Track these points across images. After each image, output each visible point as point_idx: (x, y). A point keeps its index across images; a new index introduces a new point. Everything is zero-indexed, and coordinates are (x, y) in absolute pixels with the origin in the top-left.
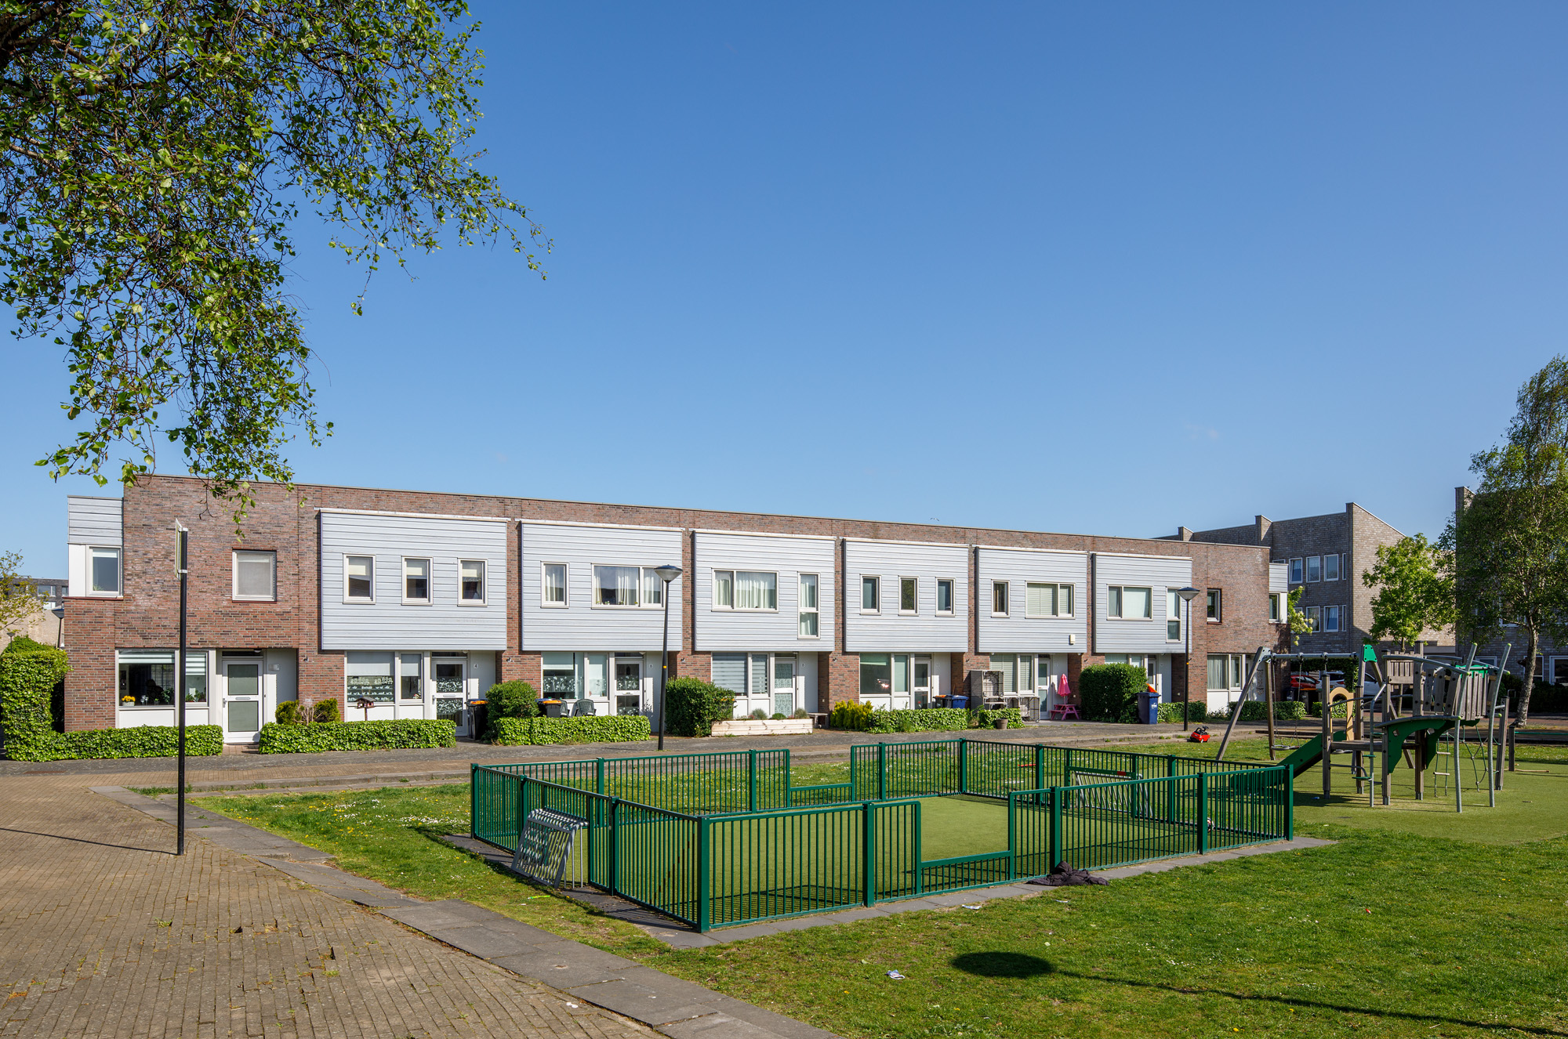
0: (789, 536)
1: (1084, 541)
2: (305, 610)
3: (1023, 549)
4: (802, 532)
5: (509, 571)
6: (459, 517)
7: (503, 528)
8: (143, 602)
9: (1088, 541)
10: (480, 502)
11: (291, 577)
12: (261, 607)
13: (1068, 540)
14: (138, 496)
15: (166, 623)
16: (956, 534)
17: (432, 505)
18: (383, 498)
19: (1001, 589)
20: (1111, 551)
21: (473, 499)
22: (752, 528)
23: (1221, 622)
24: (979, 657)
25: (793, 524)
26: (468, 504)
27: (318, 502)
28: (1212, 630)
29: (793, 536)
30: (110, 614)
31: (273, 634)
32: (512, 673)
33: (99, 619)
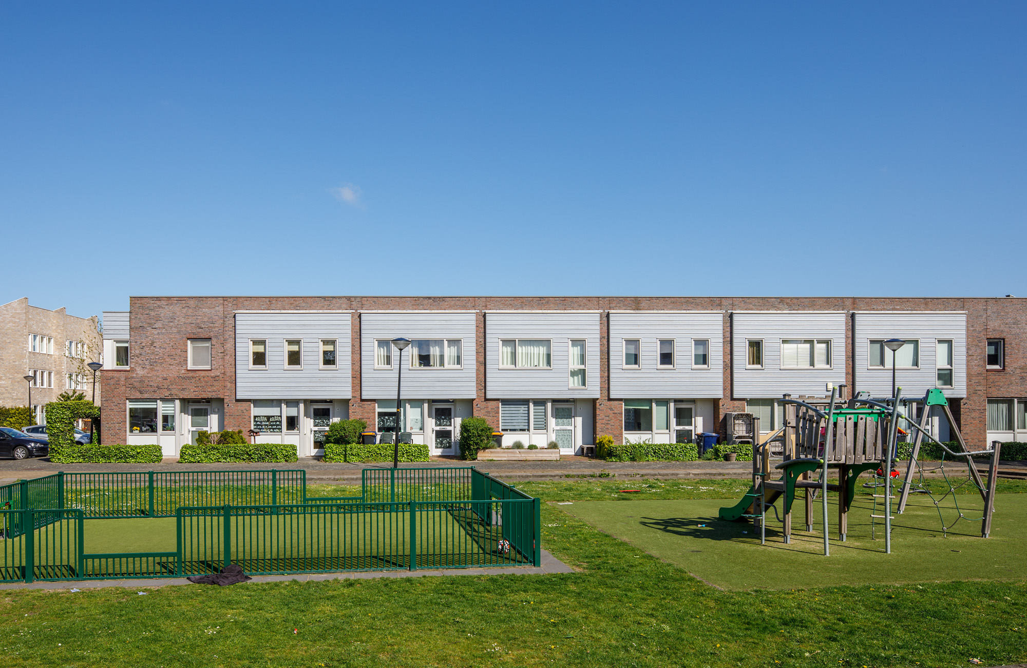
0: (562, 311)
1: (843, 302)
2: (228, 374)
3: (779, 312)
4: (573, 308)
5: (353, 346)
6: (321, 311)
7: (349, 317)
8: (140, 372)
9: (848, 303)
10: (334, 301)
11: (220, 354)
12: (203, 374)
13: (826, 302)
14: (137, 310)
15: (152, 384)
16: (713, 303)
17: (304, 305)
18: (274, 302)
19: (756, 347)
20: (873, 309)
21: (330, 299)
22: (532, 307)
23: (1004, 369)
24: (735, 402)
25: (566, 303)
26: (327, 302)
27: (235, 307)
28: (992, 377)
29: (566, 311)
30: (123, 379)
31: (210, 390)
32: (355, 413)
33: (118, 383)
